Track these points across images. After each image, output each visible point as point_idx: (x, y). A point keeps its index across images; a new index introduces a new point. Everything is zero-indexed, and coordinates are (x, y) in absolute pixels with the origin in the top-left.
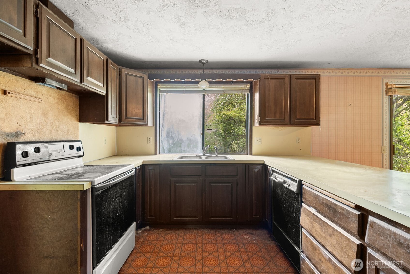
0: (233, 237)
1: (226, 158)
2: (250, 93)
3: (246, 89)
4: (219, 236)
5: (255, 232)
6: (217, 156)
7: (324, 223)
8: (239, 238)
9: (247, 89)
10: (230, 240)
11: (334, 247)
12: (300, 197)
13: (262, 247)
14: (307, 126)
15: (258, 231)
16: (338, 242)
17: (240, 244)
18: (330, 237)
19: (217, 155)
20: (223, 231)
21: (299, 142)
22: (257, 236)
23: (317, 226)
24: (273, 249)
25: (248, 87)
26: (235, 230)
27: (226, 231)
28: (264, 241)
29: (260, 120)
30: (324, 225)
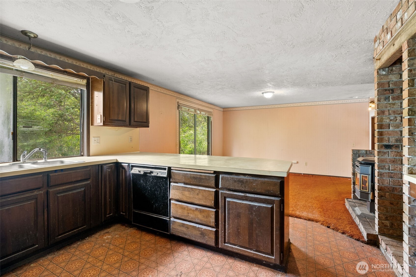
0: (93, 244)
1: (62, 162)
2: (87, 89)
3: (82, 84)
4: (75, 251)
5: (110, 230)
6: (46, 162)
7: (192, 189)
8: (100, 242)
9: (84, 85)
10: (92, 248)
11: (201, 199)
12: (168, 179)
13: (127, 237)
14: (137, 128)
15: (112, 228)
16: (203, 196)
17: (105, 245)
18: (197, 195)
19: (47, 160)
20: (75, 246)
21: (131, 141)
22: (115, 232)
23: (187, 193)
24: (135, 233)
25: (85, 83)
26: (88, 237)
27: (78, 244)
28: (124, 232)
29: (104, 120)
30: (192, 190)
